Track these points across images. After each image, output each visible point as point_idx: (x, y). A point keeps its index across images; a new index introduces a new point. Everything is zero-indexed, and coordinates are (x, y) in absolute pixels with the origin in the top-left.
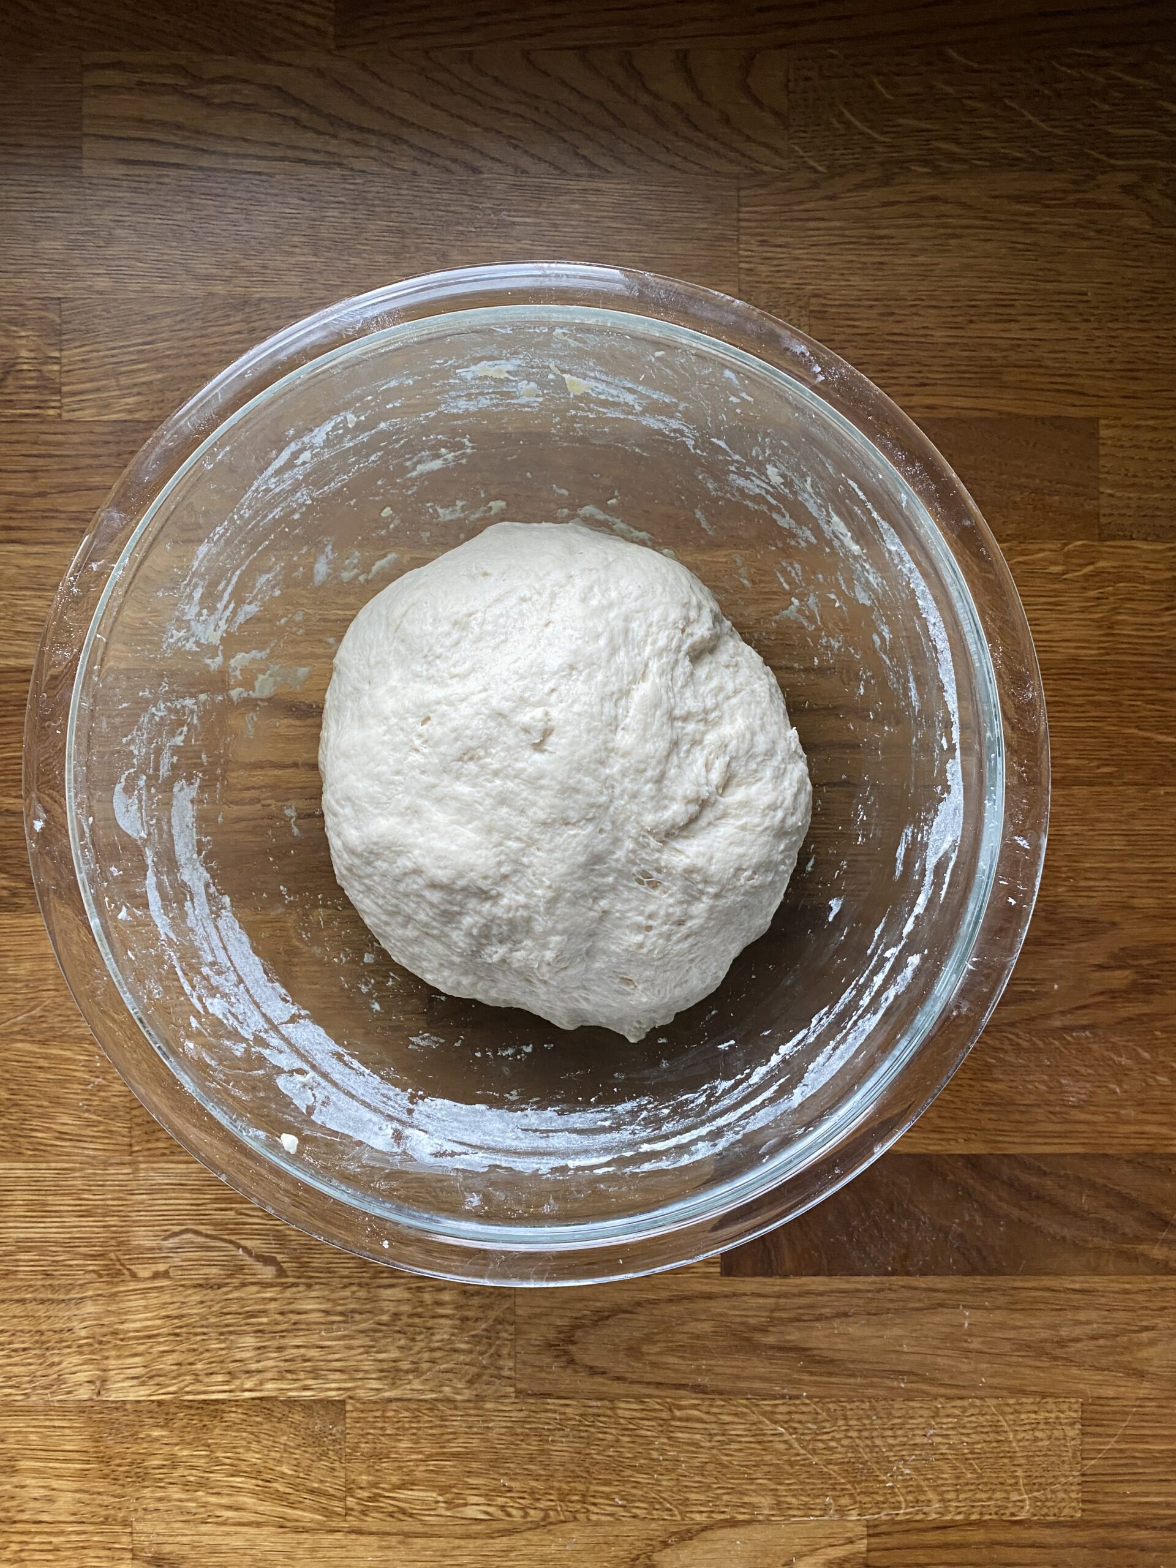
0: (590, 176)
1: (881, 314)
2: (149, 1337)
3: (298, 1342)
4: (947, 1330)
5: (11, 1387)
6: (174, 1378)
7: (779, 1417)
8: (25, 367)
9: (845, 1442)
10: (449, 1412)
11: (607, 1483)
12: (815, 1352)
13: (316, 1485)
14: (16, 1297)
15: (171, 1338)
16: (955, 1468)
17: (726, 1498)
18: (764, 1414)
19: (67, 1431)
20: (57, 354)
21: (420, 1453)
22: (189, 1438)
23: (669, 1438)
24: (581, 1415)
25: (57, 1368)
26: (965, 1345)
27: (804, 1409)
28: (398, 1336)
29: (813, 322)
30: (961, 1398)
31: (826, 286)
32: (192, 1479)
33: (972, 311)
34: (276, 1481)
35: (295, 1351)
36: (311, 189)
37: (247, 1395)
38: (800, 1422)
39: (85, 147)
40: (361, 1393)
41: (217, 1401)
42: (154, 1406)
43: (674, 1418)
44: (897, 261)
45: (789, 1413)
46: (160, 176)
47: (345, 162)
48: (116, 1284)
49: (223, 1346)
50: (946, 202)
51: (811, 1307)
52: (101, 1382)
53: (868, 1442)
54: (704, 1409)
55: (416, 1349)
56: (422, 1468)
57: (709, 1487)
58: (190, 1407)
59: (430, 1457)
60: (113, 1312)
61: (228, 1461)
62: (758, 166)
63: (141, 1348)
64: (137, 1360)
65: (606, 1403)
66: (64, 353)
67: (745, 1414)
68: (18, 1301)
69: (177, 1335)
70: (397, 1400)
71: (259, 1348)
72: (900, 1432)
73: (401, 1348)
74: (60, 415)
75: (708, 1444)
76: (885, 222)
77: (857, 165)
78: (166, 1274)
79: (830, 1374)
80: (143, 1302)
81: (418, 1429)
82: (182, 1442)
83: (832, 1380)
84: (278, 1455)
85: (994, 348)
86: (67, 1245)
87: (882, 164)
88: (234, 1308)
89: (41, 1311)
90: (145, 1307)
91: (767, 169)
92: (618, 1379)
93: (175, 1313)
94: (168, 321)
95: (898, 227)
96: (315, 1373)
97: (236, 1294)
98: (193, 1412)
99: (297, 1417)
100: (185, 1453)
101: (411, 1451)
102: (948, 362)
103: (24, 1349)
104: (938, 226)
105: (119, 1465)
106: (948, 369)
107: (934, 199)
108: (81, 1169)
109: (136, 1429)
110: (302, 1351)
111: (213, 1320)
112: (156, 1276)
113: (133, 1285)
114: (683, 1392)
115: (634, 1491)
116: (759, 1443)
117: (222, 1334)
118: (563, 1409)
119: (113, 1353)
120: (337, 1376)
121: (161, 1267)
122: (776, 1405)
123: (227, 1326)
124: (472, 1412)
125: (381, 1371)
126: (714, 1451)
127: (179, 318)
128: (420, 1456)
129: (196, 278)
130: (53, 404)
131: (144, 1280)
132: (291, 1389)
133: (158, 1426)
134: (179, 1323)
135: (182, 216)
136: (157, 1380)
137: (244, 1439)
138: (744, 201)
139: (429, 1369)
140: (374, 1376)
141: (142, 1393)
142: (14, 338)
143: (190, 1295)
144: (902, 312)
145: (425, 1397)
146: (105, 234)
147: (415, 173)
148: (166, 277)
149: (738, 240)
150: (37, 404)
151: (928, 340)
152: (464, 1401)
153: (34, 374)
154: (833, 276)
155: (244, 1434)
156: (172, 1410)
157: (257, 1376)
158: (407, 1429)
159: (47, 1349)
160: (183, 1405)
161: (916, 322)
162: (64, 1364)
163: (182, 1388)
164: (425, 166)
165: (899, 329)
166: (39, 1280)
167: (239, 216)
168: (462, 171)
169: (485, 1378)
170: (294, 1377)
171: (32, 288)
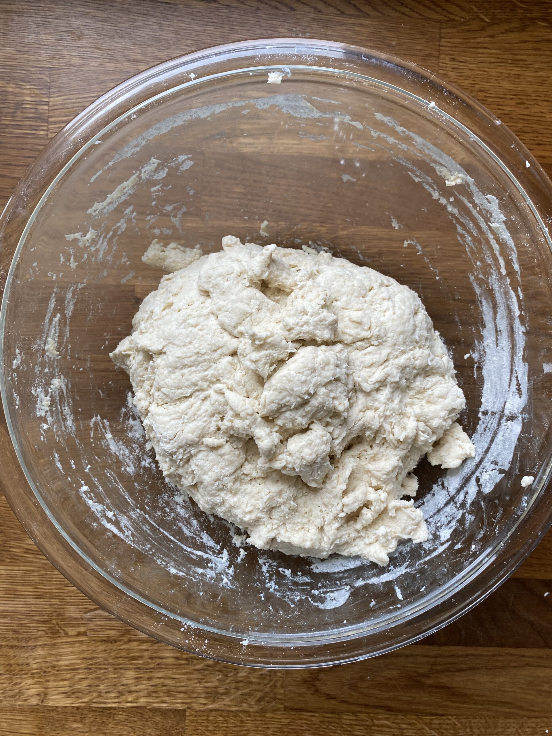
0: (357, 16)
1: (517, 104)
2: (73, 670)
3: (160, 675)
4: (530, 679)
6: (87, 694)
7: (434, 726)
8: (28, 106)
10: (245, 718)
12: (455, 690)
15: (86, 671)
18: (425, 724)
19: (23, 722)
20: (47, 100)
22: (94, 729)
24: (321, 722)
25: (19, 686)
26: (540, 688)
27: (448, 722)
28: (218, 673)
30: (536, 718)
31: (487, 86)
35: (158, 680)
36: (199, 14)
37: (129, 705)
38: (446, 729)
40: (195, 706)
41: (111, 708)
42: (74, 710)
43: (374, 725)
44: (527, 74)
45: (440, 724)
48: (54, 638)
49: (116, 676)
51: (455, 664)
52: (44, 695)
54: (391, 720)
55: (228, 681)
58: (96, 711)
60: (53, 654)
62: (453, 17)
63: (68, 676)
64: (66, 683)
65: (336, 715)
66: (51, 99)
67: (415, 723)
69: (90, 669)
70: (216, 710)
71: (137, 678)
73: (219, 680)
74: (47, 135)
76: (521, 52)
77: (507, 19)
78: (84, 634)
79: (464, 703)
80: (70, 650)
81: (227, 727)
82: (90, 731)
83: (465, 706)
86: (28, 615)
87: (521, 19)
88: (124, 654)
89: (11, 653)
90: (72, 652)
91: (457, 18)
92: (344, 702)
93: (89, 656)
95: (529, 55)
96: (169, 693)
97: (125, 646)
98: (97, 714)
99: (158, 719)
107: (549, 40)
108: (38, 571)
109: (63, 722)
110: (162, 680)
111: (111, 661)
112: (79, 634)
113: (65, 640)
114: (380, 711)
117: (116, 669)
118: (311, 718)
119: (52, 678)
120: (182, 695)
121: (82, 629)
122: (432, 719)
123: (119, 664)
124: (259, 718)
125: (207, 693)
129: (129, 61)
130: (43, 128)
131: (72, 636)
132: (154, 703)
133: (76, 721)
134: (91, 662)
135: (124, 25)
136: (77, 694)
137: (126, 730)
138: (443, 35)
139: (235, 693)
140: (203, 696)
141: (68, 702)
142: (22, 89)
143: (98, 646)
144: (529, 103)
145: (232, 709)
146: (78, 33)
147: (258, 9)
148: (112, 59)
149: (439, 57)
150: (34, 127)
151: (543, 119)
152: (254, 712)
153: (33, 110)
154: (491, 81)
155: (126, 728)
156: (85, 712)
157: (135, 694)
158: (221, 727)
159: (13, 675)
160: (91, 710)
161: (535, 109)
162: (23, 684)
163: (91, 700)
164: (264, 5)
165: (526, 112)
166: (11, 635)
167: (156, 27)
168: (285, 9)
169: (267, 699)
170: (157, 695)
171: (35, 61)
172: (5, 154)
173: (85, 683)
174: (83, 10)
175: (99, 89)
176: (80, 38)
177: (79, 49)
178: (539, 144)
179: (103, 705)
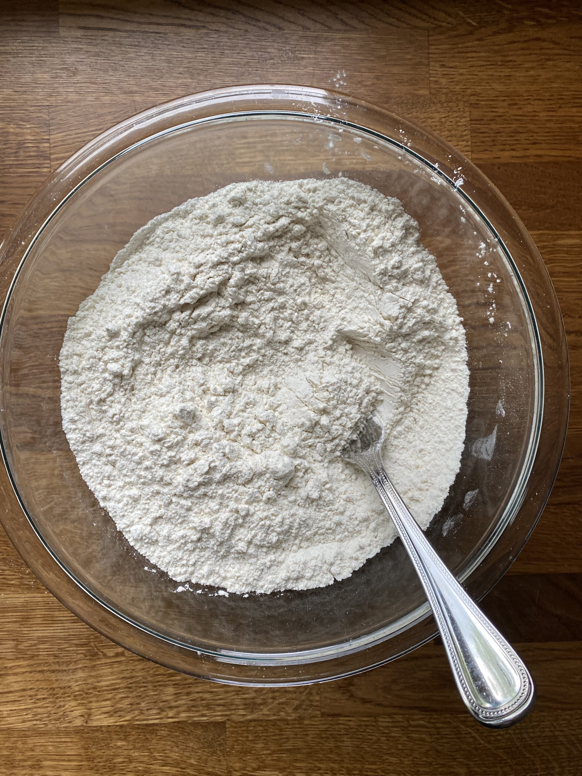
0: (345, 30)
1: (510, 105)
2: (114, 689)
3: (198, 689)
4: (562, 672)
5: (37, 720)
6: (129, 712)
7: (469, 724)
8: (30, 145)
9: (507, 736)
10: (284, 727)
11: (374, 763)
13: (210, 770)
14: (39, 669)
15: (127, 690)
16: (567, 749)
17: (440, 770)
18: (461, 721)
19: (69, 744)
20: (48, 137)
21: (267, 750)
22: (138, 745)
23: (408, 737)
24: (359, 726)
25: (63, 709)
26: (572, 680)
29: (472, 110)
30: (570, 710)
31: (478, 89)
32: (140, 768)
33: (561, 102)
34: (187, 768)
35: (196, 695)
36: (189, 41)
37: (171, 720)
39: (60, 20)
40: (234, 717)
41: (154, 725)
42: (118, 729)
43: (410, 726)
44: (518, 74)
46: (103, 36)
47: (207, 25)
48: (94, 660)
49: (156, 693)
50: (544, 41)
52: (88, 716)
53: (519, 736)
54: (427, 720)
56: (270, 758)
57: (430, 764)
58: (139, 728)
59: (274, 752)
60: (94, 676)
61: (160, 758)
62: (440, 23)
63: (110, 696)
64: (108, 702)
65: (372, 719)
66: (51, 137)
67: (450, 722)
68: (39, 672)
69: (129, 688)
70: (254, 720)
71: (176, 694)
72: (536, 730)
75: (430, 740)
76: (510, 53)
77: (495, 21)
78: (122, 654)
80: (110, 670)
81: (267, 736)
82: (135, 748)
84: (188, 754)
85: (574, 122)
86: (66, 639)
87: (508, 20)
89: (53, 677)
90: (112, 673)
91: (444, 24)
92: (378, 705)
93: (128, 675)
94: (109, 118)
95: (518, 55)
96: (208, 706)
98: (140, 731)
99: (199, 732)
100: (136, 754)
101: (263, 749)
102: (548, 130)
103: (44, 699)
104: (541, 54)
105: (99, 762)
106: (548, 134)
107: (538, 39)
109: (109, 741)
110: (201, 695)
111: (150, 679)
112: (117, 655)
113: (104, 661)
114: (415, 712)
115: (388, 768)
116: (458, 738)
117: (155, 686)
118: (348, 723)
119: (94, 699)
120: (221, 708)
121: (120, 650)
122: (467, 717)
123: (158, 682)
124: (297, 726)
125: (245, 704)
126: (433, 744)
127: (116, 115)
128: (268, 752)
129: (125, 93)
130: (46, 165)
131: (110, 657)
132: (195, 717)
133: (120, 739)
134: (130, 681)
135: (117, 58)
136: (119, 713)
137: (169, 745)
138: (431, 43)
139: (272, 703)
140: (241, 707)
141: (111, 721)
142: (23, 128)
143: (136, 665)
144: (522, 103)
145: (270, 718)
146: (73, 69)
147: (246, 31)
148: (108, 92)
149: (428, 65)
150: (37, 166)
151: (536, 118)
152: (292, 720)
153: (34, 149)
154: (482, 84)
155: (169, 743)
156: (128, 730)
157: (176, 710)
158: (261, 737)
159: (57, 698)
160: (134, 727)
161: (530, 108)
162: (67, 706)
163: (133, 718)
164: (252, 27)
165: (520, 112)
166: (51, 659)
167: (148, 57)
168: (273, 29)
169: (304, 707)
170: (196, 709)
171: (33, 100)
172: (11, 194)
173: (127, 701)
174: (76, 46)
175: (97, 123)
176: (75, 74)
177: (75, 85)
178: (534, 143)
179: (145, 722)
